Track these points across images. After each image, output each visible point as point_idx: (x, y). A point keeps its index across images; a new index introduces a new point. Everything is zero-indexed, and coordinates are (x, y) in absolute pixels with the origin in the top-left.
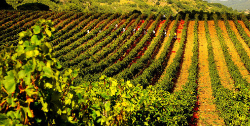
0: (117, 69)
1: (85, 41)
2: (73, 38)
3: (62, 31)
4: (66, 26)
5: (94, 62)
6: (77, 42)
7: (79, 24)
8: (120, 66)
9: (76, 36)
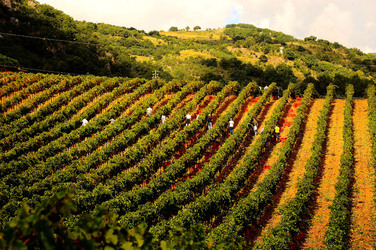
0: (128, 203)
1: (74, 141)
2: (50, 133)
3: (29, 118)
4: (40, 107)
5: (85, 187)
6: (56, 143)
7: (70, 104)
8: (138, 198)
9: (57, 129)
